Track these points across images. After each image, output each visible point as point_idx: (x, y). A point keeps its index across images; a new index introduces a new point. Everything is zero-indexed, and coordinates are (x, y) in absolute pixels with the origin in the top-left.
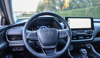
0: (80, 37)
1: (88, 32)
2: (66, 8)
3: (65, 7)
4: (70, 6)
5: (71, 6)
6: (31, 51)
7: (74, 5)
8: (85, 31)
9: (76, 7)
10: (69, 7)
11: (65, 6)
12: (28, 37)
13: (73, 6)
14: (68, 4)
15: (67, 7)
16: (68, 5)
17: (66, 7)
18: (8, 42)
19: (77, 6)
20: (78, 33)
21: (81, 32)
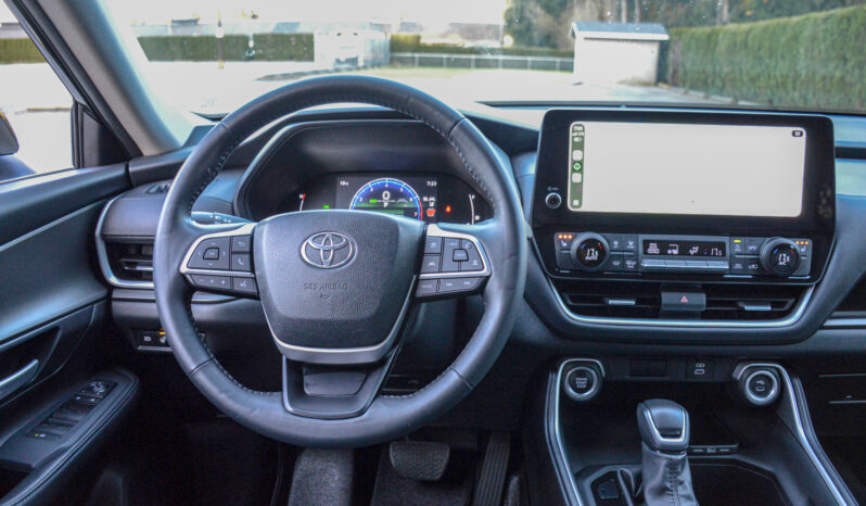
0: (667, 298)
1: (765, 251)
6: (192, 366)
8: (737, 244)
12: (184, 269)
18: (111, 288)
20: (653, 256)
21: (695, 254)
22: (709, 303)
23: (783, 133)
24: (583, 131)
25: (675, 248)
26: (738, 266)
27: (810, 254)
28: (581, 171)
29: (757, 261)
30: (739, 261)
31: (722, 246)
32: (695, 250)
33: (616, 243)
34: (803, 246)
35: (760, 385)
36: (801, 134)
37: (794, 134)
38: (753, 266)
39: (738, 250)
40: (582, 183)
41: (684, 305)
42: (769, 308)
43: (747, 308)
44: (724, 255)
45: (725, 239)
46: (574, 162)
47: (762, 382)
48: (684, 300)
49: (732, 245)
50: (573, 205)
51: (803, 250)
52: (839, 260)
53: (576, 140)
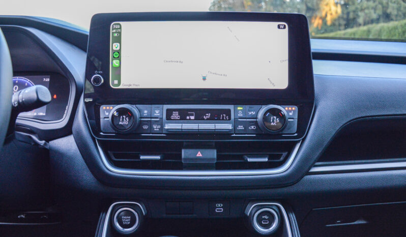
1: (260, 115)
2: (329, 23)
3: (324, 19)
4: (348, 14)
5: (351, 16)
7: (362, 10)
8: (240, 111)
9: (374, 16)
10: (339, 18)
11: (323, 14)
13: (361, 14)
14: (336, 4)
15: (335, 16)
16: (339, 10)
17: (329, 18)
19: (380, 12)
20: (175, 121)
21: (208, 119)
22: (219, 157)
23: (271, 27)
24: (120, 28)
25: (192, 115)
26: (241, 127)
27: (296, 117)
28: (119, 58)
29: (256, 123)
30: (241, 123)
31: (228, 112)
32: (208, 115)
33: (146, 112)
34: (290, 111)
35: (265, 219)
36: (285, 27)
37: (279, 27)
38: (253, 127)
39: (240, 115)
40: (120, 67)
41: (199, 159)
42: (266, 160)
43: (250, 160)
44: (230, 119)
45: (231, 107)
46: (114, 52)
47: (266, 217)
48: (199, 154)
49: (236, 111)
50: (113, 84)
51: (291, 114)
52: (318, 121)
53: (116, 35)
